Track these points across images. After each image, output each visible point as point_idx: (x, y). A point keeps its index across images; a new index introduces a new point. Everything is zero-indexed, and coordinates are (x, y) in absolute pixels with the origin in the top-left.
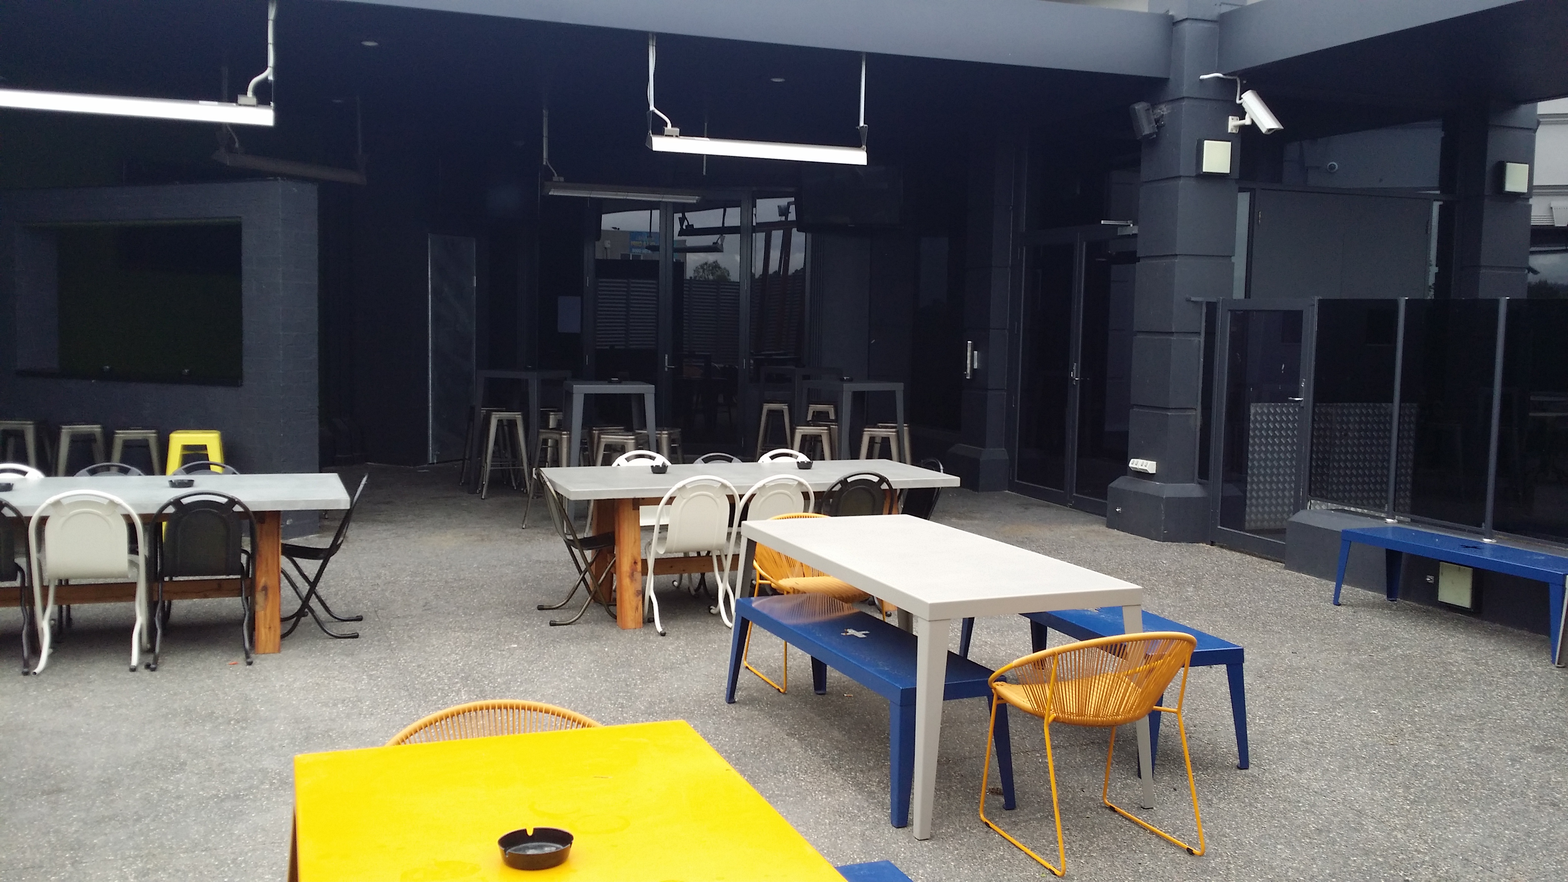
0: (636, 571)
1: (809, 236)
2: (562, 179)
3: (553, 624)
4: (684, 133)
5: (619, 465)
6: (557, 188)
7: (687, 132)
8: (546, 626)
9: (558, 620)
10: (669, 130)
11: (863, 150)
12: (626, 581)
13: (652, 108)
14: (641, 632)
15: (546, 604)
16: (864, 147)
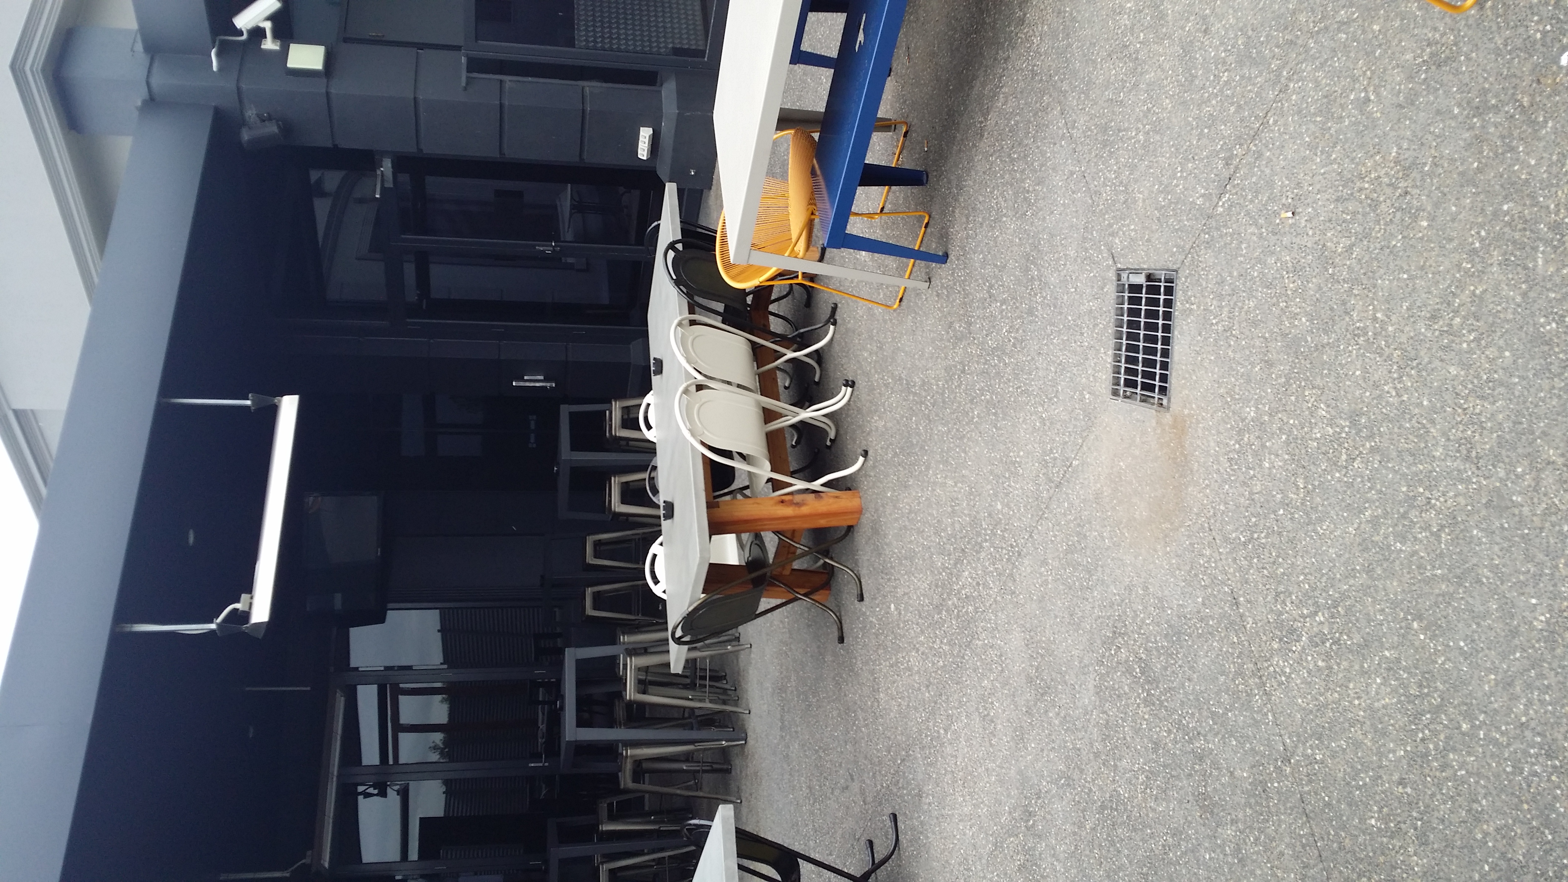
0: (792, 500)
1: (390, 605)
2: (309, 853)
3: (861, 598)
4: (249, 587)
5: (664, 592)
6: (320, 857)
7: (247, 586)
8: (863, 607)
9: (855, 592)
10: (244, 605)
11: (280, 401)
12: (805, 510)
13: (213, 626)
14: (865, 484)
15: (836, 634)
16: (276, 400)
